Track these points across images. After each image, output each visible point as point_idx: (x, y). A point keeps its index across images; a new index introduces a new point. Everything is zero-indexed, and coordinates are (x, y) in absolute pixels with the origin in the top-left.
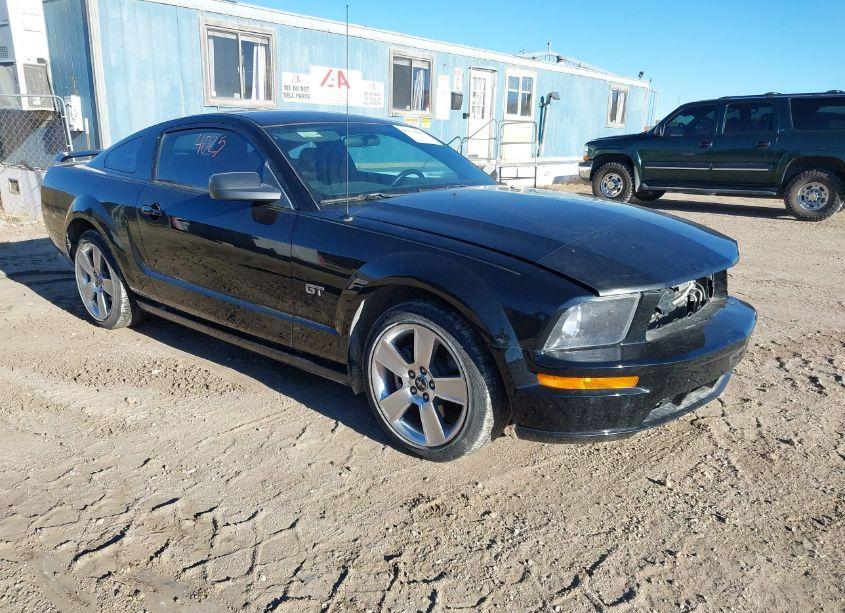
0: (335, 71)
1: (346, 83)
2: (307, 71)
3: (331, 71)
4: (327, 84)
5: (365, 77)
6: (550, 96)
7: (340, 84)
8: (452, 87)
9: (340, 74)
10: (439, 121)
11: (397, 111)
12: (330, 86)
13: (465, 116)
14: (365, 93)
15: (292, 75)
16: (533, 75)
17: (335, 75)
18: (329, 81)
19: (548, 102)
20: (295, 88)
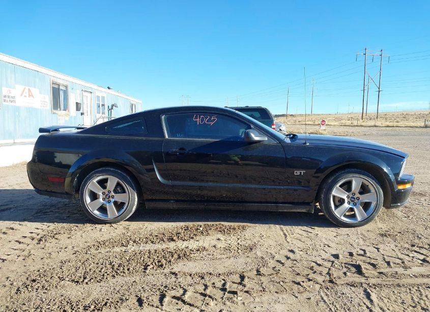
0: (27, 88)
1: (32, 96)
2: (14, 88)
3: (25, 88)
4: (23, 95)
5: (40, 93)
6: (113, 106)
7: (29, 96)
8: (76, 99)
9: (29, 90)
10: (72, 116)
11: (54, 111)
12: (25, 96)
13: (82, 114)
14: (41, 101)
15: (8, 89)
16: (104, 95)
17: (27, 91)
18: (24, 94)
19: (112, 108)
20: (9, 97)
